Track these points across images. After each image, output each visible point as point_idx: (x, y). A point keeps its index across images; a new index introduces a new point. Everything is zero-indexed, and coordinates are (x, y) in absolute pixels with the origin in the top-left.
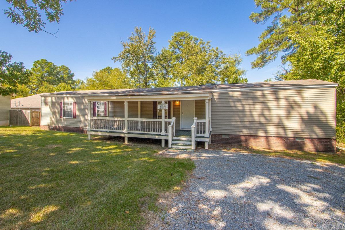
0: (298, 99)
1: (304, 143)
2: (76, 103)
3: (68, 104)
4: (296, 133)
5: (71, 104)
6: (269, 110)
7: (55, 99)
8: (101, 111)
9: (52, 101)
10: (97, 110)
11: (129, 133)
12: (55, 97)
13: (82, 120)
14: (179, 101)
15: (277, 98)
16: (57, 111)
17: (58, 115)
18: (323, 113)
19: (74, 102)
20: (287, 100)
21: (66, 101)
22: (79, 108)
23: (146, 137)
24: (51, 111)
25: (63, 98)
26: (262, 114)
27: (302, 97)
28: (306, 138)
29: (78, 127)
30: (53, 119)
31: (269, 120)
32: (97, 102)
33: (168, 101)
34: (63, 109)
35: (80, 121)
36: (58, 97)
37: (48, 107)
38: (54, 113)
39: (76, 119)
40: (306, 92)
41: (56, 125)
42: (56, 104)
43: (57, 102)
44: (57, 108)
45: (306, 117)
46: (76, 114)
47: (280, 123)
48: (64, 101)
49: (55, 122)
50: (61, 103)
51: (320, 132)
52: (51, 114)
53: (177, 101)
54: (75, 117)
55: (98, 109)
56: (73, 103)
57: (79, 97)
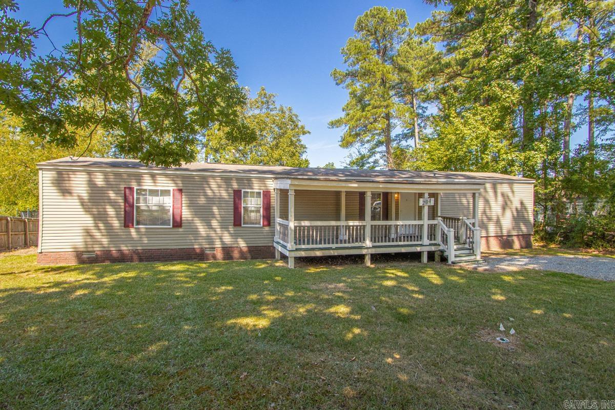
0: (510, 195)
1: (513, 240)
2: (180, 191)
3: (154, 193)
4: (509, 231)
5: (165, 193)
6: (490, 208)
7: (106, 180)
8: (250, 209)
9: (91, 184)
10: (244, 207)
12: (106, 174)
13: (202, 230)
14: (398, 193)
15: (495, 192)
16: (111, 211)
17: (116, 223)
18: (526, 209)
19: (175, 188)
20: (503, 195)
21: (148, 184)
22: (192, 205)
24: (87, 210)
25: (139, 178)
26: (484, 212)
27: (513, 192)
28: (515, 236)
29: (191, 247)
30: (97, 235)
31: (489, 219)
32: (243, 190)
34: (135, 204)
35: (195, 232)
36: (117, 175)
37: (73, 203)
38: (100, 217)
39: (181, 230)
40: (516, 187)
41: (107, 249)
42: (111, 192)
43: (109, 186)
44: (114, 204)
45: (515, 214)
46: (181, 218)
47: (498, 223)
48: (139, 185)
49: (105, 241)
50: (131, 189)
51: (524, 229)
52: (88, 221)
54: (178, 224)
55: (247, 204)
56: (173, 190)
57: (192, 177)
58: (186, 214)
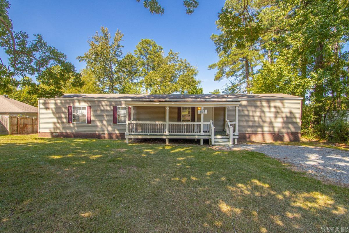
0: (281, 107)
1: (283, 136)
2: (90, 107)
3: (80, 108)
4: (279, 130)
5: (84, 108)
6: (265, 115)
7: (61, 103)
8: (121, 115)
9: (56, 104)
10: (118, 115)
11: (170, 135)
12: (61, 100)
13: (99, 125)
15: (269, 106)
16: (63, 116)
17: (65, 121)
18: (294, 116)
19: (88, 106)
20: (275, 107)
21: (77, 104)
22: (95, 113)
23: (187, 137)
24: (55, 115)
25: (73, 102)
26: (260, 117)
27: (284, 105)
28: (285, 133)
29: (95, 132)
30: (58, 125)
31: (264, 122)
32: (117, 107)
33: (192, 107)
34: (72, 113)
35: (96, 126)
36: (65, 101)
37: (50, 112)
38: (59, 118)
39: (90, 125)
40: (286, 102)
41: (62, 132)
42: (63, 108)
43: (63, 105)
44: (64, 113)
45: (285, 119)
46: (90, 119)
47: (271, 124)
48: (74, 105)
49: (61, 128)
50: (70, 107)
51: (292, 128)
52: (55, 120)
53: (199, 107)
54: (89, 122)
55: (119, 113)
56: (87, 107)
57: (95, 101)
58: (92, 118)
